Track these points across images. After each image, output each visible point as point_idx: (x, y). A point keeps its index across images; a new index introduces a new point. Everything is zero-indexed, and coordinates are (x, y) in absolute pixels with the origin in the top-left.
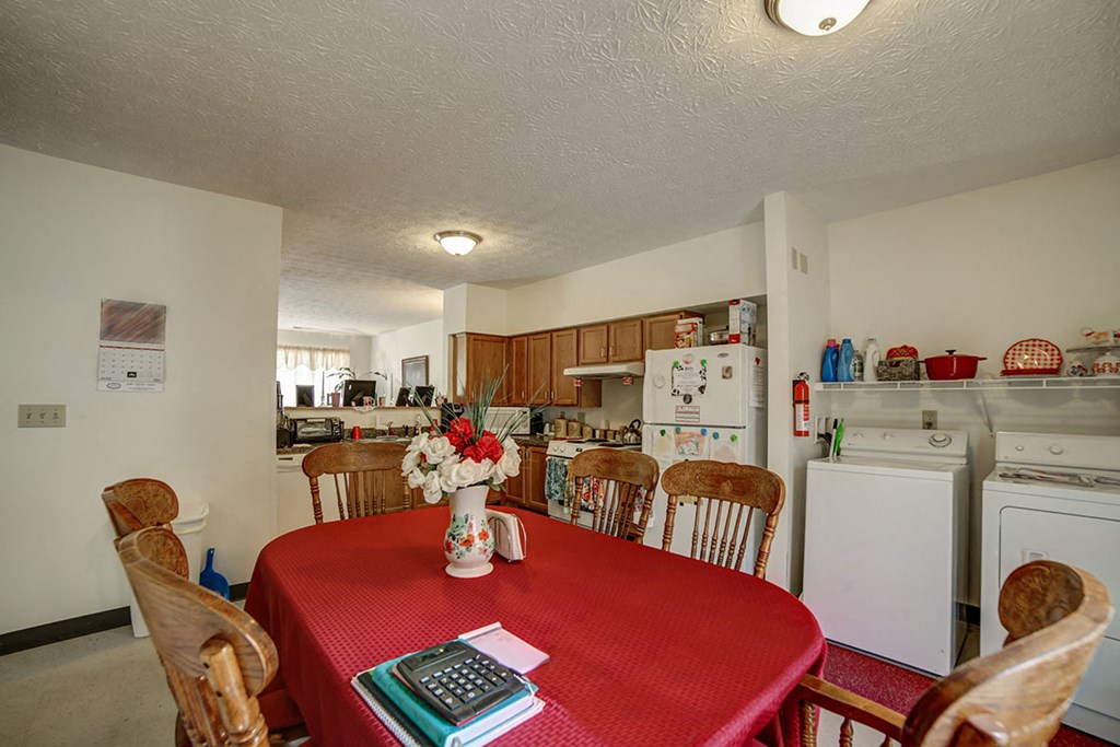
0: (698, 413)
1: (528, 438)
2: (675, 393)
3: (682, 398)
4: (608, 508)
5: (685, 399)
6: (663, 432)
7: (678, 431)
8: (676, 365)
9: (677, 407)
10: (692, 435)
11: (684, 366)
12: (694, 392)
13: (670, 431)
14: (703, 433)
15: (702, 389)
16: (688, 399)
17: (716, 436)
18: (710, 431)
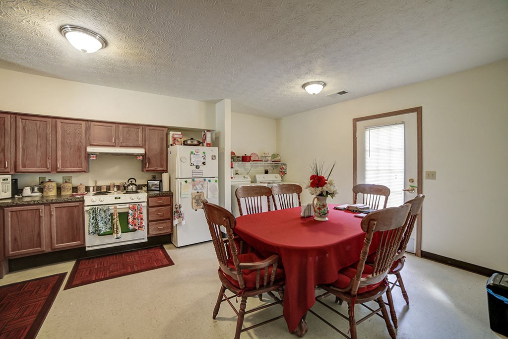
0: (202, 173)
1: (10, 201)
2: (192, 164)
3: (195, 167)
4: (251, 207)
5: (196, 167)
6: (186, 182)
7: (193, 180)
8: (192, 153)
9: (193, 171)
10: (200, 182)
11: (196, 153)
12: (200, 164)
13: (189, 181)
14: (205, 180)
15: (204, 163)
16: (197, 167)
17: (209, 181)
18: (207, 179)
